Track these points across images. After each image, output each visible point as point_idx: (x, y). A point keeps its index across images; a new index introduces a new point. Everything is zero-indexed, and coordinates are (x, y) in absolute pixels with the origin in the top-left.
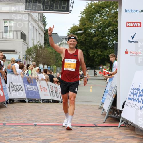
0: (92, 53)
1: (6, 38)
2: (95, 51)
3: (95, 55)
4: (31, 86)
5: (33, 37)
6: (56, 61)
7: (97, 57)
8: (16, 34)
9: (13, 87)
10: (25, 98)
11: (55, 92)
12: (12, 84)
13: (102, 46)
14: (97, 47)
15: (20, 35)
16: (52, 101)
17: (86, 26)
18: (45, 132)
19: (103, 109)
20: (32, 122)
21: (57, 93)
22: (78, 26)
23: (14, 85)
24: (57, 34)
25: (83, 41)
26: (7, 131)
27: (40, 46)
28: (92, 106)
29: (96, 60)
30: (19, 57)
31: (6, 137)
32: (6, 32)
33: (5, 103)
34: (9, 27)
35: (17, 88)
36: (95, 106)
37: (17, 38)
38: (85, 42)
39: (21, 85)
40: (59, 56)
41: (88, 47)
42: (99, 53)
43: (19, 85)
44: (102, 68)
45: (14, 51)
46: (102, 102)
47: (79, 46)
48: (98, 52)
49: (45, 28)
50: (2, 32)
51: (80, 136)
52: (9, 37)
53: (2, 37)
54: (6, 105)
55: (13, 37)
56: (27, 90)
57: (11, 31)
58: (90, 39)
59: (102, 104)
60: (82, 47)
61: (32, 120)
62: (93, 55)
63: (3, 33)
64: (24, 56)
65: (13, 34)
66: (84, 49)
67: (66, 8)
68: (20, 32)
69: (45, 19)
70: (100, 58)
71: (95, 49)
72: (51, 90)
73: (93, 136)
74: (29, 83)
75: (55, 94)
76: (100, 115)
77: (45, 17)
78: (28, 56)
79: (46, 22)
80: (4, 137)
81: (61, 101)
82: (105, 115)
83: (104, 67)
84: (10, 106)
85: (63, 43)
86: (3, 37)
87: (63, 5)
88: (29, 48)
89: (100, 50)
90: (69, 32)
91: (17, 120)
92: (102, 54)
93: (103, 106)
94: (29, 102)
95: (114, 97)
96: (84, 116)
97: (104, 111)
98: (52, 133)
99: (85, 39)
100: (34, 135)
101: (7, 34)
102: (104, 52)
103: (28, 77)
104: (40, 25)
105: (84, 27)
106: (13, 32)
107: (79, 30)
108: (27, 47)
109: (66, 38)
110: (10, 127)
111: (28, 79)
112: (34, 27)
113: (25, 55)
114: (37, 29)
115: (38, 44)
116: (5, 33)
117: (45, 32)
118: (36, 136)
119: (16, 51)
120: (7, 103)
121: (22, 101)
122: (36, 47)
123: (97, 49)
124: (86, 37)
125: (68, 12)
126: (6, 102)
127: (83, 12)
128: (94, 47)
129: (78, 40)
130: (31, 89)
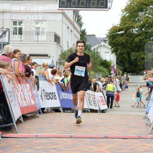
0: (134, 56)
1: (38, 41)
2: (137, 54)
3: (137, 58)
4: (66, 94)
5: (67, 39)
6: (94, 66)
7: (140, 61)
8: (48, 36)
9: (45, 95)
10: (59, 107)
11: (92, 100)
12: (44, 91)
14: (141, 49)
15: (53, 38)
16: (89, 111)
17: (127, 25)
18: (82, 144)
19: (147, 119)
20: (67, 134)
21: (94, 101)
22: (118, 26)
23: (47, 93)
24: (94, 35)
25: (124, 43)
26: (40, 143)
27: (75, 49)
28: (136, 115)
29: (139, 63)
30: (53, 62)
31: (39, 150)
32: (38, 34)
33: (37, 113)
35: (50, 96)
36: (138, 115)
37: (51, 41)
38: (126, 44)
39: (54, 93)
40: (97, 60)
41: (130, 50)
42: (143, 56)
43: (52, 93)
44: (146, 73)
45: (46, 55)
46: (146, 112)
47: (120, 48)
48: (141, 55)
49: (81, 29)
50: (33, 34)
51: (122, 149)
52: (41, 40)
53: (33, 39)
54: (38, 115)
55: (45, 40)
56: (61, 98)
57: (43, 33)
58: (132, 40)
59: (146, 114)
60: (123, 49)
61: (67, 132)
62: (135, 58)
63: (35, 36)
64: (57, 60)
65: (45, 36)
66: (125, 52)
67: (104, 5)
68: (53, 34)
69: (81, 19)
71: (138, 51)
72: (87, 99)
73: (137, 149)
74: (63, 90)
75: (93, 103)
76: (144, 125)
77: (80, 17)
79: (82, 22)
80: (36, 150)
81: (100, 110)
82: (151, 125)
84: (42, 116)
85: (102, 45)
86: (35, 40)
87: (101, 1)
88: (64, 51)
89: (143, 53)
90: (108, 34)
91: (50, 131)
93: (147, 116)
94: (64, 112)
96: (126, 127)
97: (149, 121)
98: (91, 146)
99: (126, 40)
100: (70, 148)
101: (39, 36)
103: (62, 84)
104: (75, 25)
105: (125, 27)
106: (45, 34)
107: (119, 31)
108: (61, 51)
109: (105, 40)
110: (43, 139)
111: (62, 86)
112: (68, 28)
113: (59, 60)
114: (72, 30)
115: (74, 47)
116: (36, 36)
117: (81, 33)
118: (72, 149)
119: (49, 55)
120: (40, 113)
121: (57, 110)
122: (71, 50)
124: (128, 38)
126: (38, 111)
127: (124, 9)
128: (136, 49)
129: (119, 42)
130: (66, 97)
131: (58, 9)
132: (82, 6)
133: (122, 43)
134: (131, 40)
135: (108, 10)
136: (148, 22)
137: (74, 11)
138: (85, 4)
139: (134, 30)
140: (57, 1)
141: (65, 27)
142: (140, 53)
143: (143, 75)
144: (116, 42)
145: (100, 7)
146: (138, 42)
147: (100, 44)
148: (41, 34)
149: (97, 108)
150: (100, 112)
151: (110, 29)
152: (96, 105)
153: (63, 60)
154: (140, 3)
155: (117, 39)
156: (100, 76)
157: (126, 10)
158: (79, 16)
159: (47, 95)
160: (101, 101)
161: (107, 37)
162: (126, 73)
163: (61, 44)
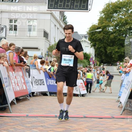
0: (109, 50)
1: (30, 36)
2: (112, 48)
3: (112, 51)
4: (53, 81)
5: (54, 35)
7: (114, 54)
8: (39, 32)
9: (35, 82)
10: (47, 92)
12: (34, 78)
13: (119, 43)
14: (115, 44)
15: (43, 33)
17: (104, 24)
19: (120, 103)
20: (53, 114)
22: (97, 24)
23: (36, 80)
24: (77, 32)
25: (102, 39)
28: (110, 99)
29: (113, 56)
30: (42, 54)
31: (29, 127)
32: (30, 30)
33: (28, 96)
34: (33, 26)
36: (112, 99)
37: (40, 36)
38: (103, 40)
39: (43, 80)
41: (106, 45)
42: (117, 50)
43: (41, 80)
44: (119, 64)
45: (37, 48)
46: (119, 96)
47: (98, 43)
48: (115, 49)
50: (26, 30)
51: (98, 127)
52: (32, 35)
54: (29, 98)
55: (36, 36)
57: (34, 30)
59: (119, 98)
60: (100, 44)
62: (110, 51)
63: (27, 32)
64: (46, 52)
65: (36, 32)
66: (102, 46)
67: (85, 7)
68: (43, 31)
69: (66, 18)
70: (117, 54)
71: (113, 46)
73: (110, 127)
74: (50, 77)
76: (117, 107)
77: (66, 17)
78: (50, 53)
79: (67, 21)
81: (80, 94)
82: (122, 107)
83: (121, 63)
84: (32, 99)
85: (83, 41)
86: (27, 35)
87: (82, 4)
88: (51, 45)
89: (117, 47)
90: (88, 31)
91: (39, 112)
92: (119, 50)
93: (120, 100)
94: (51, 96)
95: (130, 91)
96: (102, 109)
98: (72, 124)
99: (103, 37)
100: (55, 126)
102: (121, 49)
103: (50, 72)
104: (61, 24)
105: (102, 26)
106: (36, 31)
107: (98, 29)
108: (49, 45)
109: (86, 36)
110: (33, 118)
111: (49, 74)
112: (55, 26)
113: (47, 52)
114: (59, 28)
116: (29, 32)
118: (56, 127)
119: (39, 48)
120: (30, 96)
121: (44, 94)
123: (114, 47)
124: (105, 35)
125: (88, 10)
127: (101, 11)
128: (111, 44)
129: (97, 38)
130: (53, 83)
131: (47, 10)
132: (67, 8)
133: (100, 39)
134: (107, 36)
135: (88, 12)
136: (122, 22)
137: (60, 12)
138: (69, 6)
139: (109, 29)
140: (47, 4)
141: (53, 25)
142: (115, 48)
143: (117, 65)
144: (95, 38)
145: (82, 8)
146: (113, 39)
147: (81, 40)
148: (32, 31)
149: (78, 93)
150: (81, 96)
151: (90, 28)
152: (77, 90)
153: (50, 52)
154: (115, 6)
155: (95, 35)
156: (81, 66)
157: (103, 12)
158: (64, 16)
159: (37, 81)
160: (81, 87)
161: (87, 34)
162: (102, 64)
163: (49, 39)
